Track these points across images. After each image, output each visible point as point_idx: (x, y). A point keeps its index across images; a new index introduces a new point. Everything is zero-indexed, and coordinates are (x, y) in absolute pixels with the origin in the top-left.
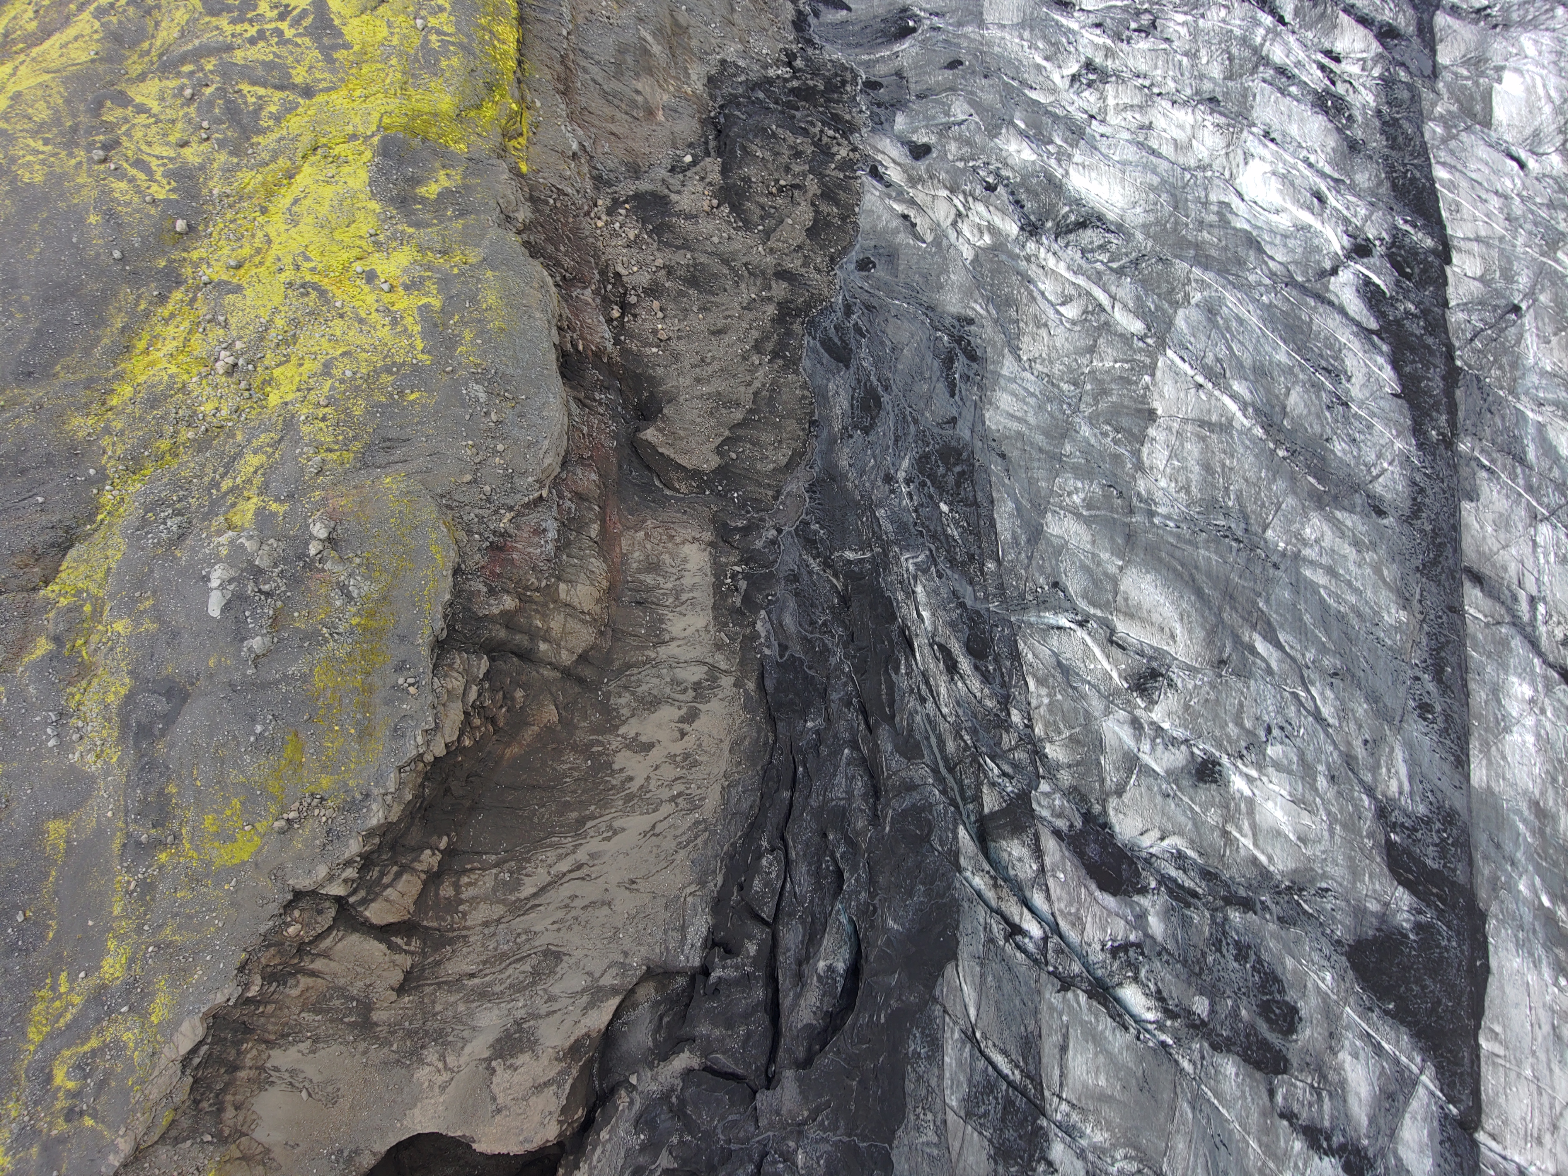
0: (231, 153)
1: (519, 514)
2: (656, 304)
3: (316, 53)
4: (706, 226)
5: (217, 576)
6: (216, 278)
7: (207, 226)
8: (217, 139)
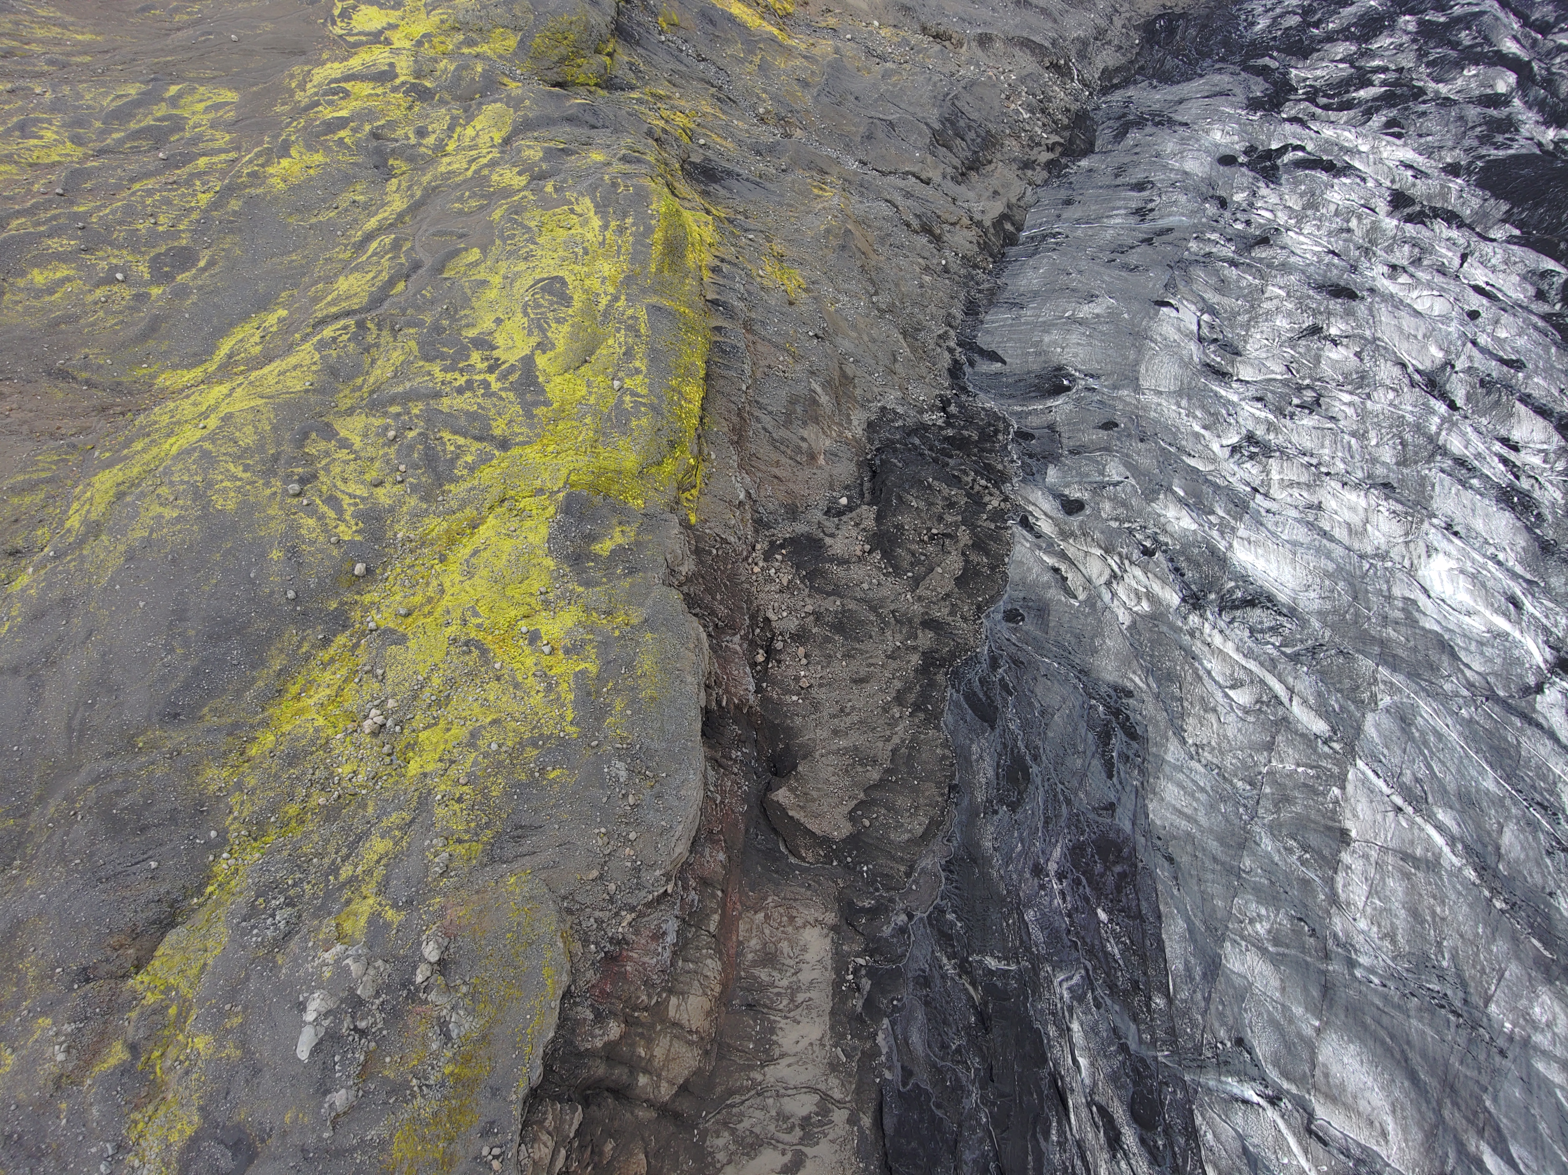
0: (422, 499)
1: (641, 915)
2: (801, 651)
3: (518, 408)
4: (857, 572)
5: (316, 1005)
6: (383, 625)
7: (385, 570)
8: (411, 484)
